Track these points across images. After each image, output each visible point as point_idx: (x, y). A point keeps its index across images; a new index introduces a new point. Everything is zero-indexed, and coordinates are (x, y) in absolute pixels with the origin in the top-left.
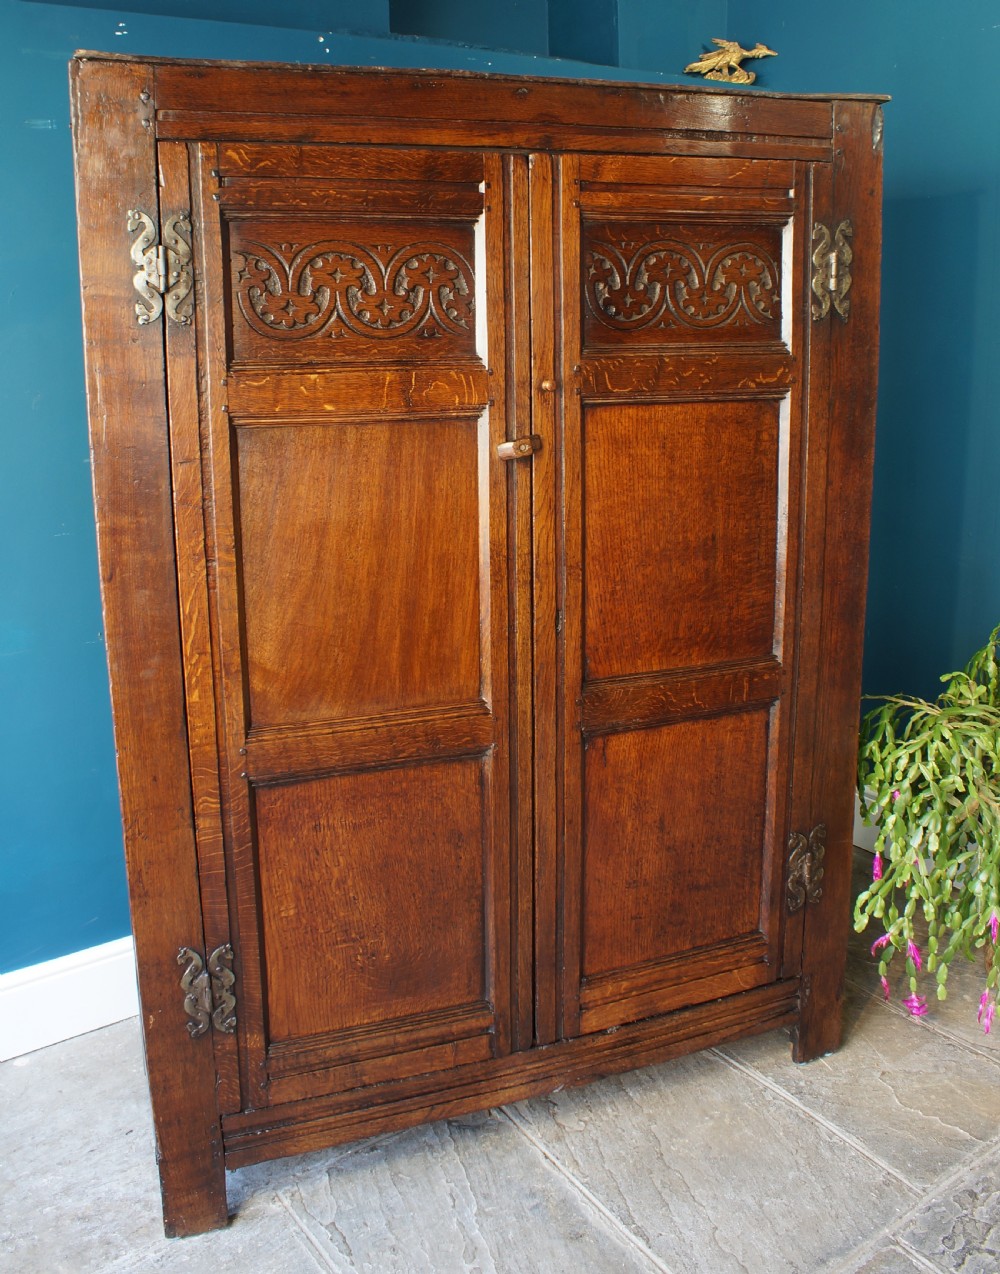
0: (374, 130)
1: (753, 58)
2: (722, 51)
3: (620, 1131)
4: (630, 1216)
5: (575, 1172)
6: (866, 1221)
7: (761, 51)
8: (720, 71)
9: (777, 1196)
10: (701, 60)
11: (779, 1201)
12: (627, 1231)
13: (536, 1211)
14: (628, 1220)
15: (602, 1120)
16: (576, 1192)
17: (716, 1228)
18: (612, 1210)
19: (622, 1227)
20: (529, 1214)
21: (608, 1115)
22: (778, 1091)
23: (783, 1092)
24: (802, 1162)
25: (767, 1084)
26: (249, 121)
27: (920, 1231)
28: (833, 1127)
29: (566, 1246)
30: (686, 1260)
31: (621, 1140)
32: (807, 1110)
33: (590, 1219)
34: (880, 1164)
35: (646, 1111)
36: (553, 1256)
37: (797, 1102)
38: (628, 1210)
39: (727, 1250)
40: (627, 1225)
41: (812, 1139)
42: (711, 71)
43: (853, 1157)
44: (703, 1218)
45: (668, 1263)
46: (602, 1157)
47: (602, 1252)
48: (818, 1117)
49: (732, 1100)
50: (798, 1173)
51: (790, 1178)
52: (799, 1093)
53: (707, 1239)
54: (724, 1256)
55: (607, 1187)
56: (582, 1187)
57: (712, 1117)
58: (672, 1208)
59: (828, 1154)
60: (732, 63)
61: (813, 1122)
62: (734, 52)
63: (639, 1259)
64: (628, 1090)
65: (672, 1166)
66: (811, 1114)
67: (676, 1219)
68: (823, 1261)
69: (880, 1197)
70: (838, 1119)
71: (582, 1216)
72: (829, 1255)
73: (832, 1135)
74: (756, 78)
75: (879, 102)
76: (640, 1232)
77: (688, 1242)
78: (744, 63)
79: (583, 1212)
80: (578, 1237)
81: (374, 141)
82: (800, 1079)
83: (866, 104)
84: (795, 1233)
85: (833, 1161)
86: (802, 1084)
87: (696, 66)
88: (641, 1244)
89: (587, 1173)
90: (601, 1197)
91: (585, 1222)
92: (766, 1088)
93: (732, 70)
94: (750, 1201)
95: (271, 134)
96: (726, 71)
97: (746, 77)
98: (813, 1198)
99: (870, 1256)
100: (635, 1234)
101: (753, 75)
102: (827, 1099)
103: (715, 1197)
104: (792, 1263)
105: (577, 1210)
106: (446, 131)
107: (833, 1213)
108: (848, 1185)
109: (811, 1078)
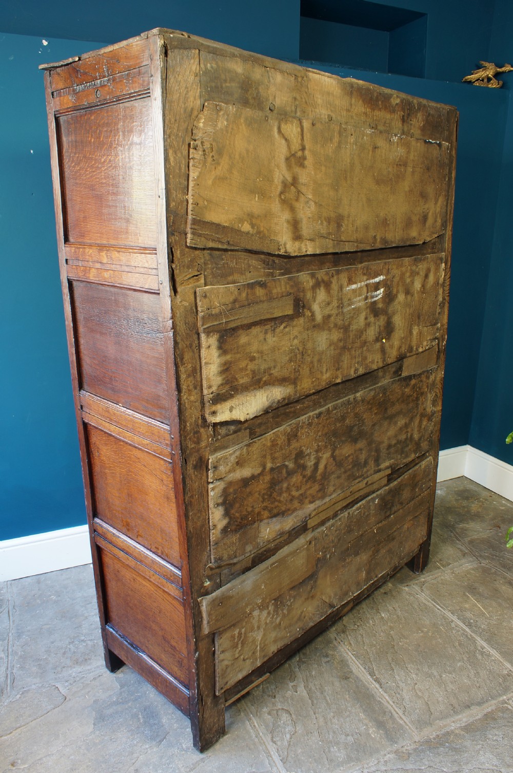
2: (485, 68)
3: (374, 632)
4: (374, 672)
5: (349, 648)
6: (494, 691)
7: (508, 68)
8: (483, 80)
9: (450, 673)
10: (472, 74)
11: (450, 675)
12: (371, 679)
13: (328, 664)
14: (372, 674)
15: (366, 626)
16: (348, 657)
17: (416, 684)
18: (365, 668)
19: (369, 677)
20: (324, 664)
21: (370, 624)
22: (459, 623)
23: (461, 624)
24: (465, 659)
25: (454, 619)
28: (485, 644)
29: (340, 681)
30: (399, 696)
31: (375, 636)
32: (473, 634)
33: (354, 671)
34: (506, 664)
35: (389, 624)
36: (333, 685)
37: (467, 630)
38: (373, 669)
39: (420, 694)
40: (372, 676)
41: (472, 648)
42: (477, 80)
43: (493, 660)
44: (411, 678)
45: (389, 696)
46: (364, 643)
47: (357, 687)
48: (478, 639)
49: (434, 624)
50: (463, 664)
51: (458, 665)
52: (470, 625)
53: (411, 688)
54: (419, 697)
55: (364, 657)
56: (352, 656)
57: (422, 631)
58: (395, 671)
59: (480, 657)
60: (490, 76)
61: (474, 641)
62: (492, 69)
63: (375, 692)
64: (382, 613)
65: (398, 651)
66: (474, 636)
67: (396, 677)
68: (469, 707)
69: (504, 681)
70: (488, 641)
71: (350, 669)
72: (472, 704)
73: (483, 648)
76: (377, 680)
77: (401, 688)
79: (351, 667)
80: (347, 678)
82: (471, 619)
84: (456, 692)
85: (482, 660)
86: (472, 621)
87: (469, 77)
88: (377, 686)
89: (355, 649)
90: (361, 662)
91: (351, 672)
92: (452, 621)
93: (489, 79)
94: (436, 674)
96: (486, 80)
97: (497, 84)
98: (468, 676)
99: (494, 707)
100: (375, 681)
101: (501, 83)
102: (484, 630)
103: (418, 669)
104: (452, 705)
105: (348, 666)
107: (478, 685)
108: (488, 673)
109: (477, 619)
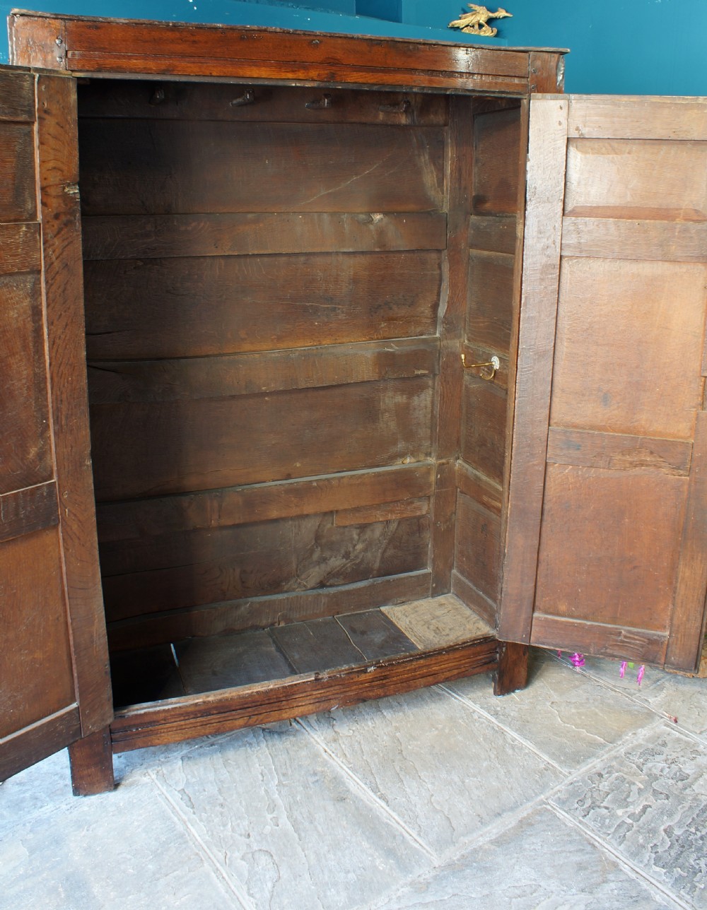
0: (214, 66)
1: (496, 19)
2: (474, 12)
3: (375, 736)
4: (377, 787)
5: (344, 761)
6: (530, 791)
7: (501, 13)
8: (473, 26)
9: (475, 776)
10: (460, 19)
11: (475, 779)
12: (374, 797)
13: (317, 784)
14: (375, 790)
15: (364, 730)
16: (343, 773)
17: (432, 795)
18: (366, 784)
19: (372, 794)
20: (311, 785)
21: (369, 727)
22: (482, 713)
23: (485, 714)
24: (493, 756)
25: (476, 709)
26: (130, 59)
27: (563, 796)
28: (515, 735)
29: (334, 804)
30: (411, 813)
31: (376, 742)
32: (500, 725)
33: (351, 789)
34: (543, 757)
35: (394, 724)
36: (325, 810)
37: (493, 720)
38: (376, 784)
39: (438, 807)
40: (375, 793)
41: (501, 742)
42: (467, 26)
43: (527, 754)
44: (425, 789)
45: (399, 815)
46: (363, 752)
47: (357, 809)
48: (506, 729)
49: (451, 718)
50: (489, 763)
51: (484, 765)
52: (496, 714)
53: (426, 801)
54: (436, 811)
55: (364, 770)
56: (347, 770)
57: (437, 729)
58: (405, 783)
59: (510, 752)
60: (481, 21)
61: (503, 733)
62: (483, 14)
63: (381, 813)
64: (383, 711)
65: (408, 758)
66: (503, 727)
67: (407, 789)
68: (499, 814)
69: (541, 777)
70: (520, 731)
71: (346, 787)
72: (504, 811)
73: (514, 740)
74: (498, 32)
75: (562, 53)
76: (382, 797)
77: (413, 803)
78: (490, 21)
79: (347, 784)
80: (343, 799)
81: (214, 74)
82: (498, 706)
83: (553, 55)
84: (483, 798)
85: (513, 755)
86: (499, 709)
87: (457, 23)
88: (383, 804)
89: (351, 761)
90: (360, 777)
91: (348, 791)
92: (474, 711)
93: (481, 26)
94: (456, 779)
95: (145, 68)
96: (477, 27)
97: (491, 31)
98: (497, 778)
99: (530, 811)
100: (380, 798)
101: (495, 30)
102: (513, 718)
103: (434, 777)
104: (479, 815)
105: (344, 783)
106: (263, 68)
107: (509, 786)
108: (521, 770)
109: (505, 706)
